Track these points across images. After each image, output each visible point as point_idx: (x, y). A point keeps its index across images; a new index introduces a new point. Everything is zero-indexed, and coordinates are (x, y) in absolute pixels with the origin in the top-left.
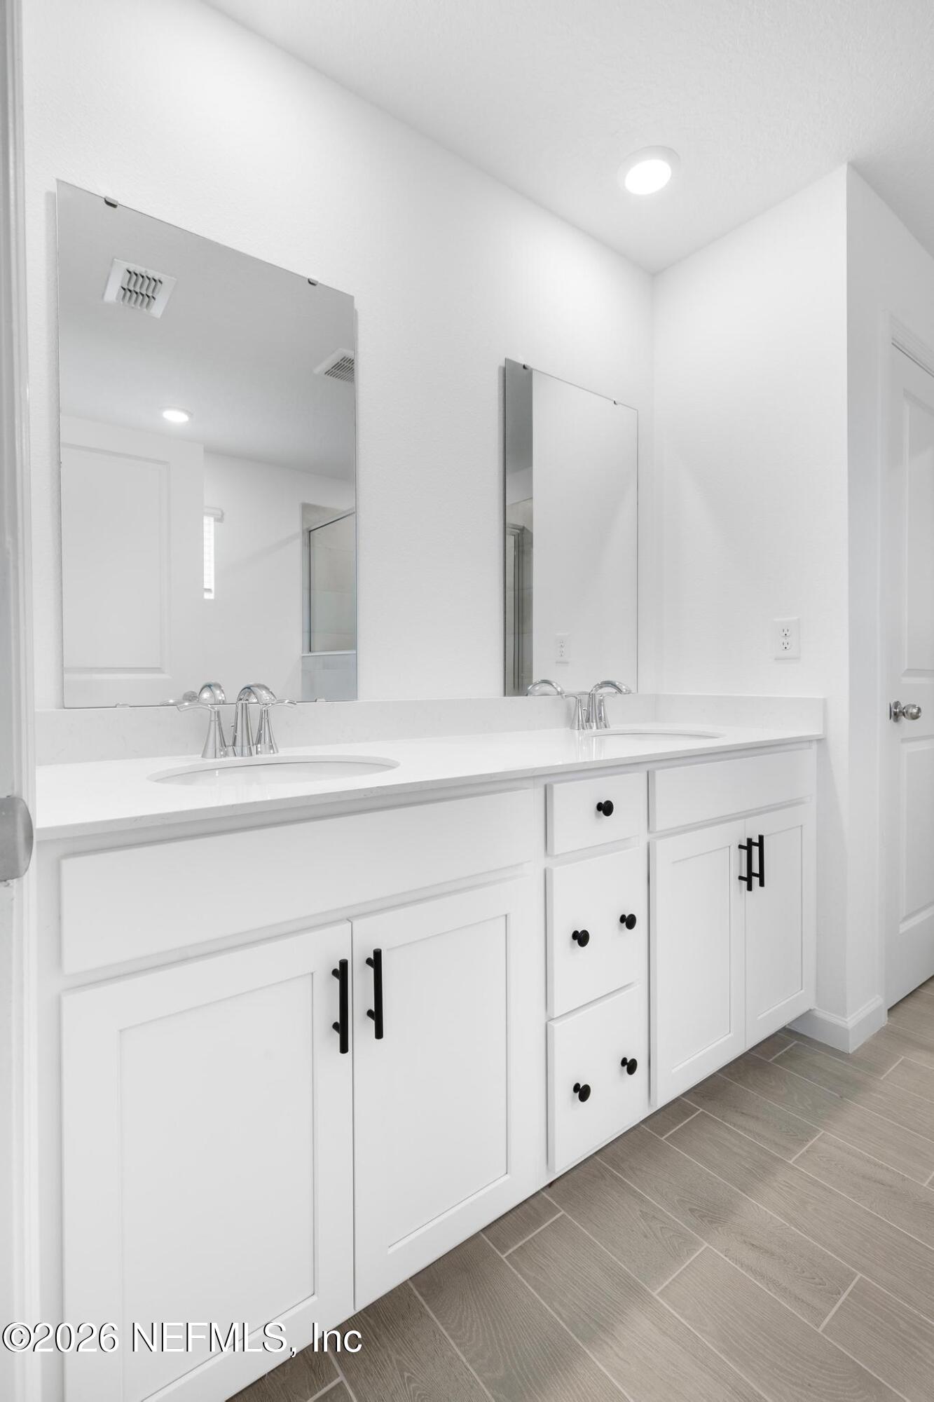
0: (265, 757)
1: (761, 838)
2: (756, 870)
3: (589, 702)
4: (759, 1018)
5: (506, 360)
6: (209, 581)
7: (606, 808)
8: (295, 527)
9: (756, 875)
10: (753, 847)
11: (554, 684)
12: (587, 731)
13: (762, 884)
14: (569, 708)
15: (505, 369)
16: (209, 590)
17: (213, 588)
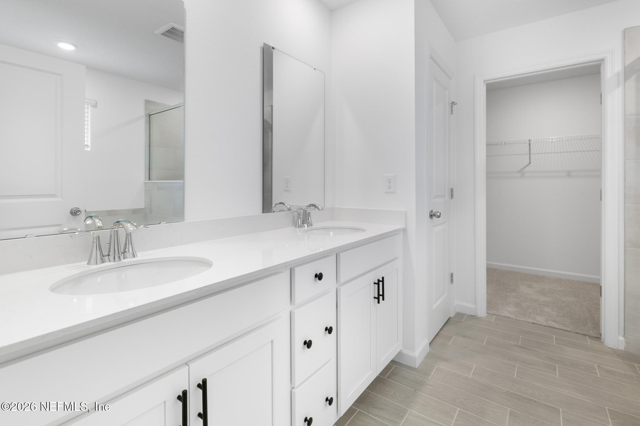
0: (129, 260)
1: (383, 278)
2: (381, 293)
3: (304, 214)
4: (382, 360)
5: (264, 43)
6: (88, 141)
7: (319, 277)
8: (141, 112)
9: (381, 295)
10: (380, 283)
11: (286, 204)
12: (303, 229)
13: (383, 299)
14: (294, 217)
15: (263, 48)
16: (87, 146)
17: (89, 145)
